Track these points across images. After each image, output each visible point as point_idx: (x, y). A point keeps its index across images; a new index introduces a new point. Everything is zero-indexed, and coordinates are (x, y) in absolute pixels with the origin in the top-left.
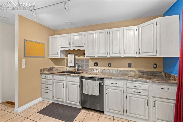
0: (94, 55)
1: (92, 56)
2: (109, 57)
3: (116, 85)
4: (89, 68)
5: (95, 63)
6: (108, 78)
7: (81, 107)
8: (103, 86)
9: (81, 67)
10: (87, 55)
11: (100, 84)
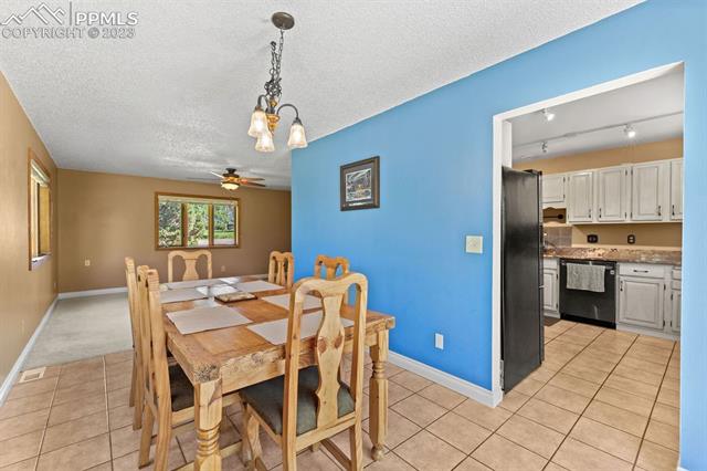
0: (589, 219)
1: (584, 220)
2: (628, 221)
3: (645, 274)
4: (573, 246)
5: (589, 237)
6: (627, 261)
7: (558, 316)
8: (614, 276)
9: (552, 245)
10: (571, 220)
11: (607, 271)
